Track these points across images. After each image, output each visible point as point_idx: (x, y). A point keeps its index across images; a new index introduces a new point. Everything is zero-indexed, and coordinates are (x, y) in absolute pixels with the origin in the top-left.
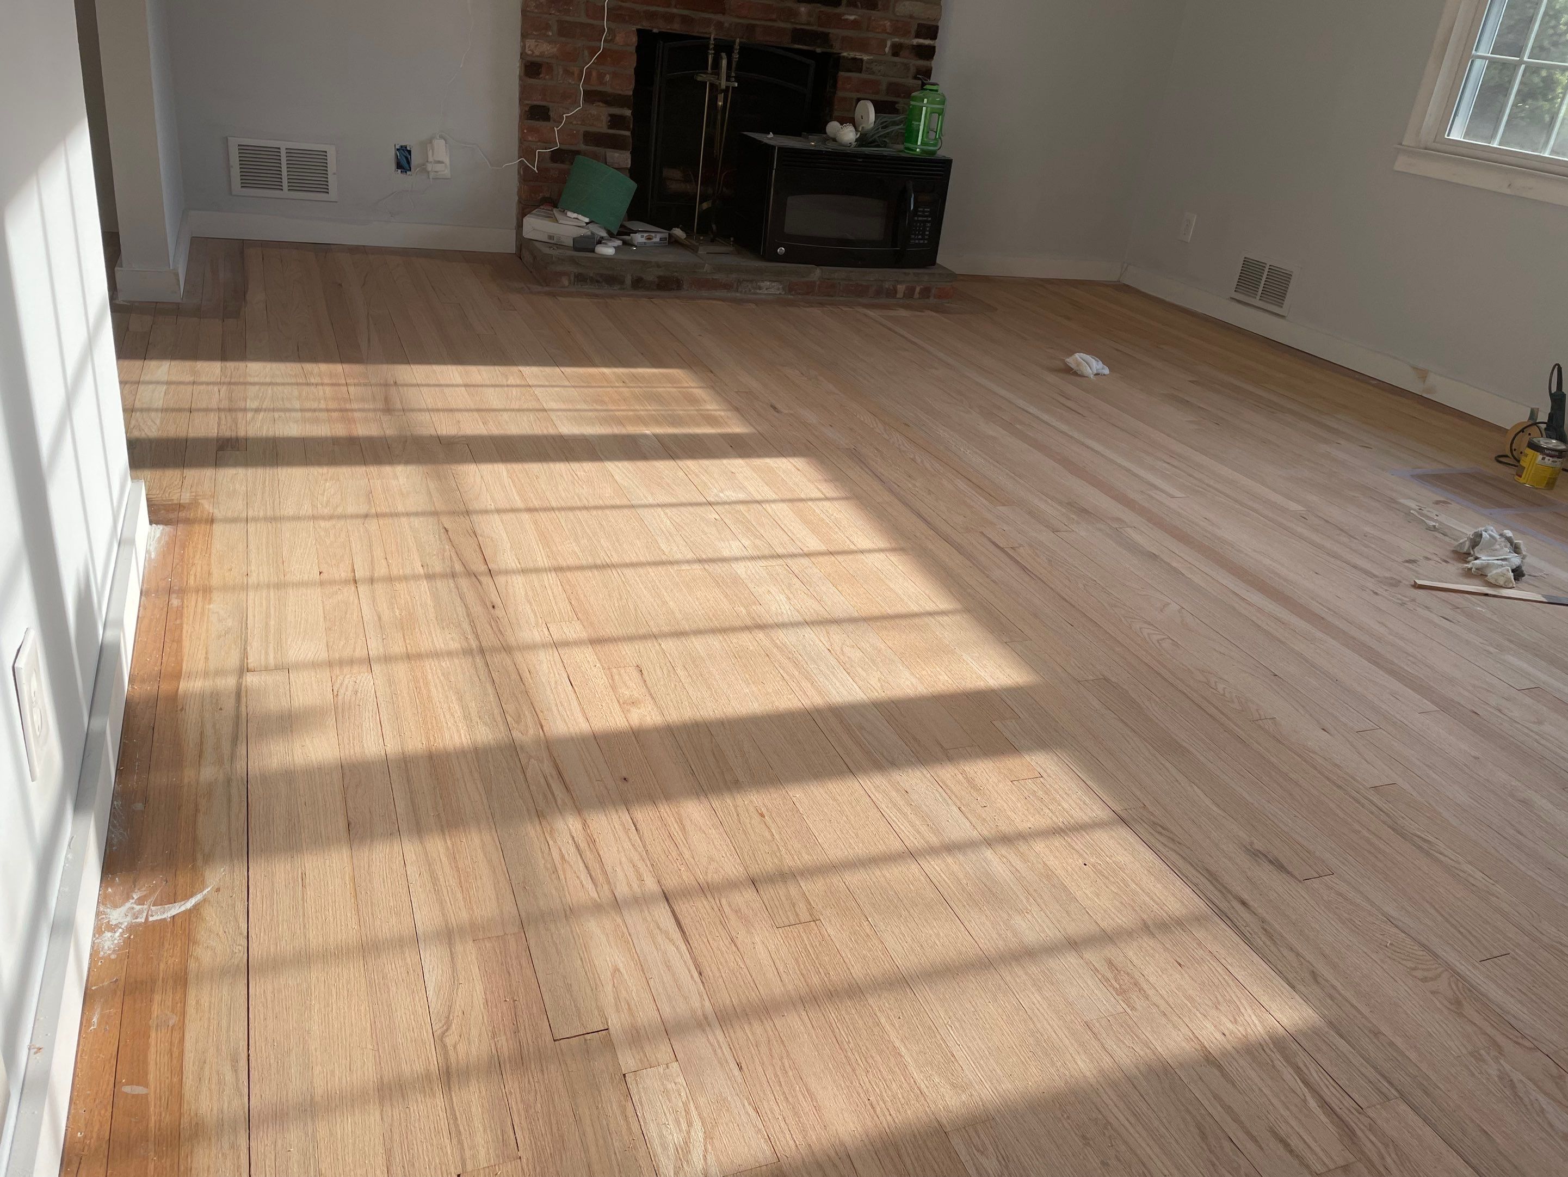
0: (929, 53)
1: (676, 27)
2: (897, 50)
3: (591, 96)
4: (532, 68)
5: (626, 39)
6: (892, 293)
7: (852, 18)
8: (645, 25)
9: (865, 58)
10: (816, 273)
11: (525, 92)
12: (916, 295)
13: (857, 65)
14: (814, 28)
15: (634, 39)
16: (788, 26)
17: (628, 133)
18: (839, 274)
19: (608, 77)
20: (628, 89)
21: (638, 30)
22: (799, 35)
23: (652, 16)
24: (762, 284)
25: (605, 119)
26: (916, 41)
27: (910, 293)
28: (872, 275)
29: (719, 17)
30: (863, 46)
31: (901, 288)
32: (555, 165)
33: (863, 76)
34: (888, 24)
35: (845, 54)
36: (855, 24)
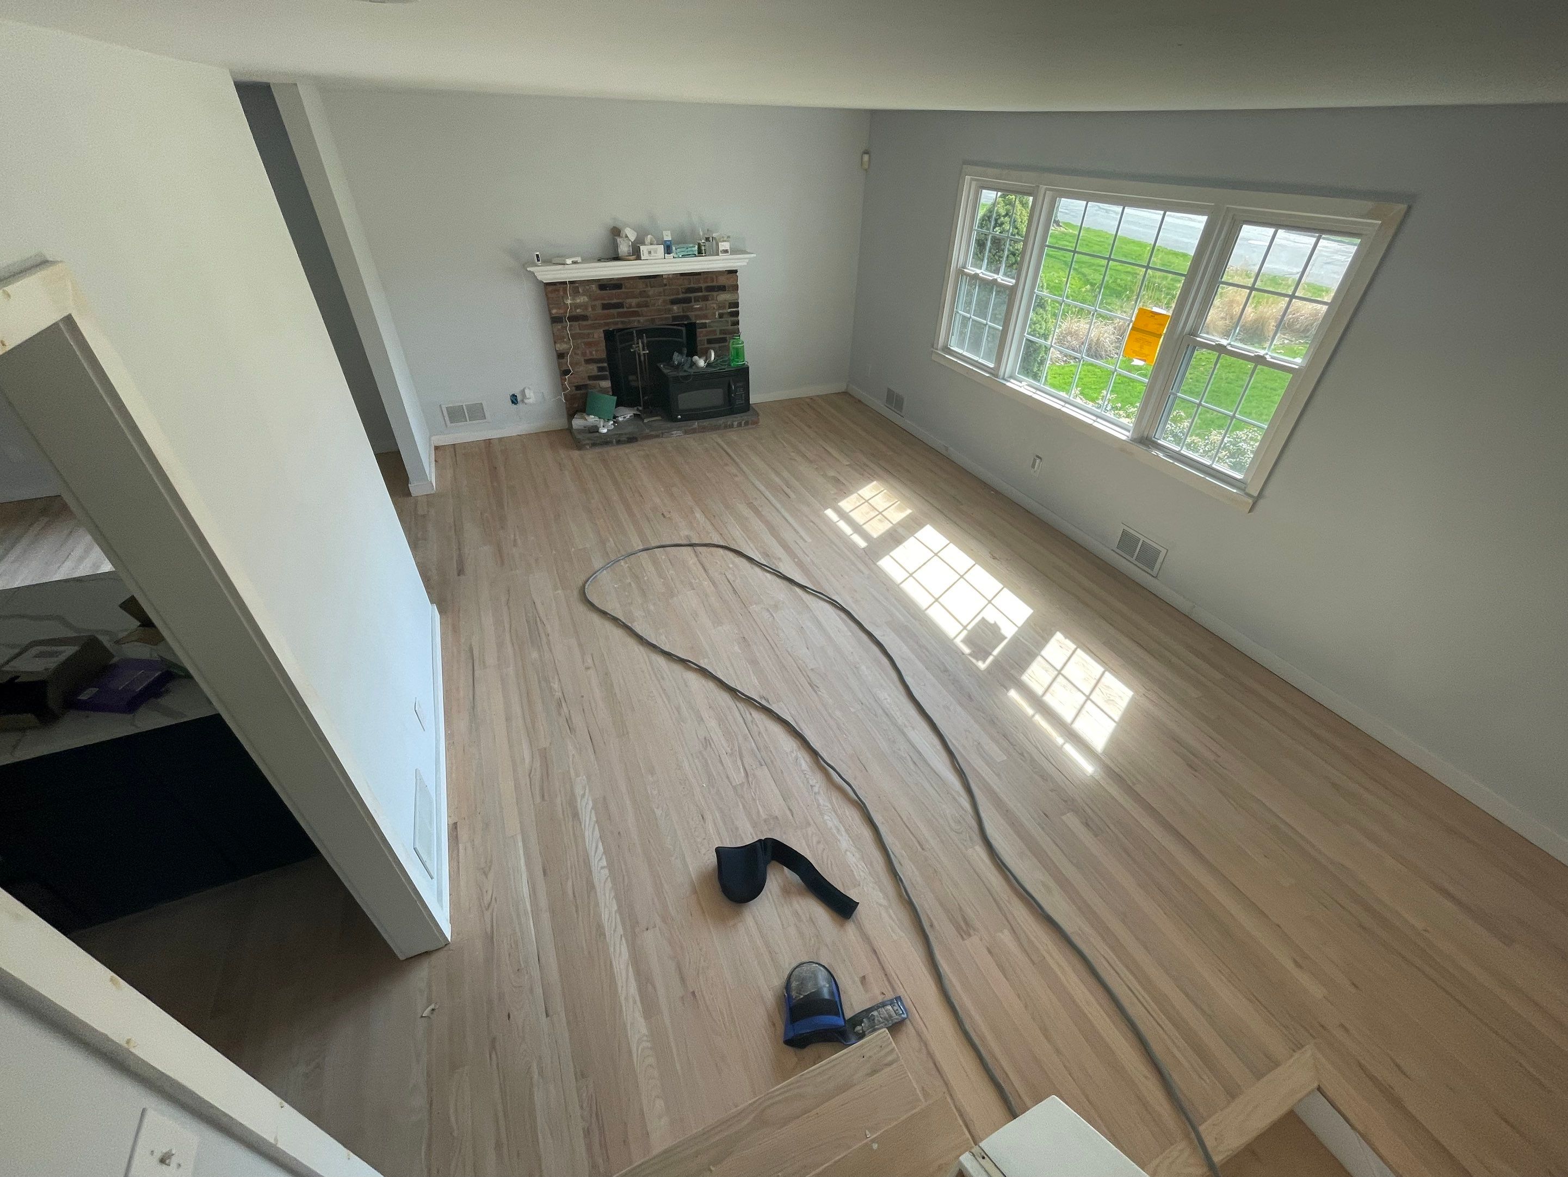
0: (737, 314)
1: (620, 326)
2: (721, 316)
3: (588, 361)
4: (561, 356)
5: (599, 335)
6: (731, 426)
7: (698, 306)
8: (606, 328)
9: (707, 321)
10: (696, 424)
11: (560, 365)
12: (743, 425)
13: (704, 326)
14: (682, 314)
15: (602, 335)
16: (670, 316)
17: (608, 373)
18: (706, 423)
19: (594, 352)
20: (604, 356)
21: (604, 331)
22: (675, 318)
23: (607, 324)
24: (673, 433)
25: (596, 369)
26: (729, 310)
27: (740, 425)
28: (721, 421)
29: (638, 318)
30: (706, 317)
31: (736, 423)
32: (578, 392)
33: (708, 329)
34: (715, 306)
35: (698, 322)
36: (700, 309)
